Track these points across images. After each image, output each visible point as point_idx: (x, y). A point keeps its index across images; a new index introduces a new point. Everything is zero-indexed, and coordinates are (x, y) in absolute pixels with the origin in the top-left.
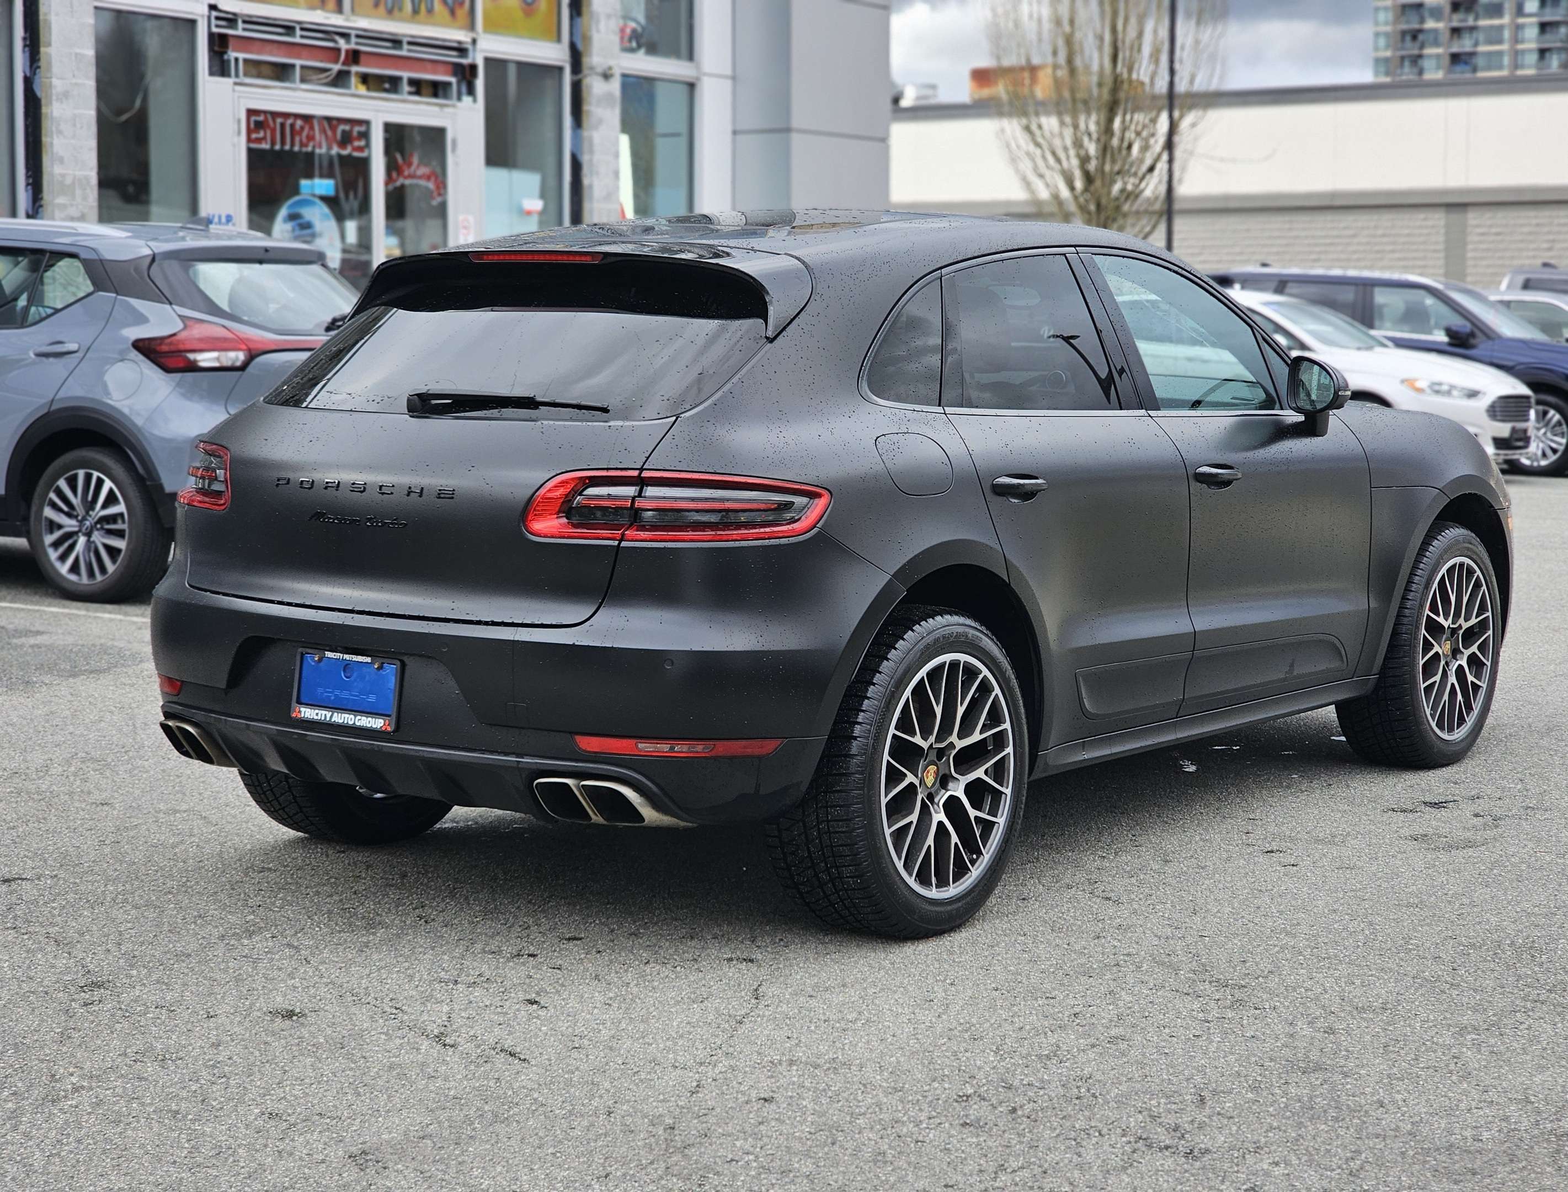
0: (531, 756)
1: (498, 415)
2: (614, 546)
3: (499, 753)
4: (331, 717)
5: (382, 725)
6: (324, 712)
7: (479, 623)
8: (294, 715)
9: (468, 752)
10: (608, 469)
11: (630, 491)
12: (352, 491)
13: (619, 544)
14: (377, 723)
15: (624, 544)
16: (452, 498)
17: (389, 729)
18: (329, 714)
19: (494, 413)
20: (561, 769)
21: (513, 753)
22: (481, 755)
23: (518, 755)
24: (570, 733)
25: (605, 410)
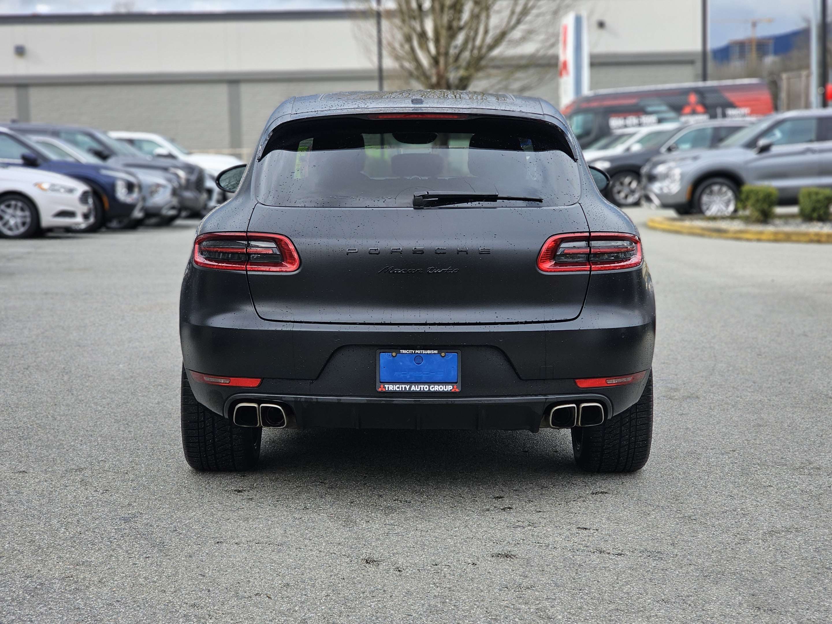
0: (552, 394)
1: (478, 205)
2: (587, 275)
3: (531, 395)
4: (410, 388)
5: (451, 388)
6: (404, 386)
7: (517, 323)
8: (380, 390)
9: (512, 397)
10: (574, 233)
11: (583, 244)
12: (413, 253)
13: (590, 273)
14: (449, 388)
15: (592, 273)
16: (489, 253)
17: (457, 390)
18: (408, 387)
19: (475, 204)
20: (570, 399)
21: (540, 395)
22: (522, 398)
23: (545, 395)
24: (573, 379)
25: (540, 201)
